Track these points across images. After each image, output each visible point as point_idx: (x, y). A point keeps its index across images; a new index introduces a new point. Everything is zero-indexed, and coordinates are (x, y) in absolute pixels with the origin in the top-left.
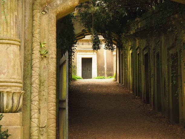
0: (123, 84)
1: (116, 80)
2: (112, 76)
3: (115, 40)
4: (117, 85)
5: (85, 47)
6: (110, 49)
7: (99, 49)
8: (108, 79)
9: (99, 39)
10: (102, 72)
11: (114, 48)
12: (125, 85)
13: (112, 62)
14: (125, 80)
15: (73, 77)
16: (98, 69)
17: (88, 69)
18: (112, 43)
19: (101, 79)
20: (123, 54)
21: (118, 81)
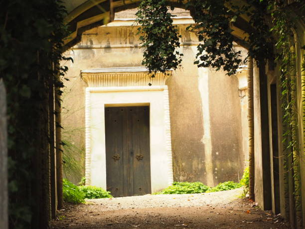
0: (282, 214)
1: (252, 197)
2: (236, 181)
3: (239, 24)
4: (255, 216)
5: (118, 60)
6: (219, 67)
7: (175, 65)
8: (220, 192)
9: (174, 23)
10: (195, 163)
11: (239, 61)
12: (288, 219)
13: (237, 120)
14: (287, 197)
15: (66, 191)
16: (174, 151)
17: (132, 153)
18: (228, 39)
19: (189, 192)
20: (278, 86)
21: (259, 201)
